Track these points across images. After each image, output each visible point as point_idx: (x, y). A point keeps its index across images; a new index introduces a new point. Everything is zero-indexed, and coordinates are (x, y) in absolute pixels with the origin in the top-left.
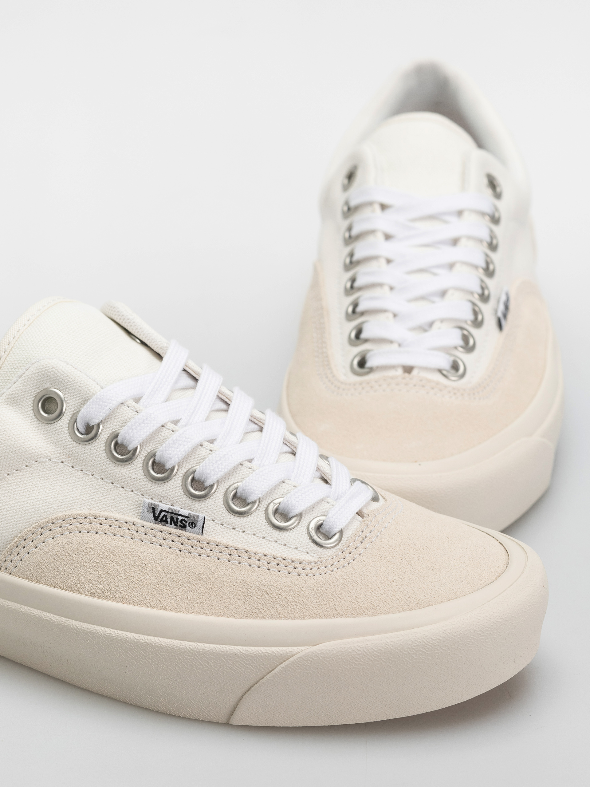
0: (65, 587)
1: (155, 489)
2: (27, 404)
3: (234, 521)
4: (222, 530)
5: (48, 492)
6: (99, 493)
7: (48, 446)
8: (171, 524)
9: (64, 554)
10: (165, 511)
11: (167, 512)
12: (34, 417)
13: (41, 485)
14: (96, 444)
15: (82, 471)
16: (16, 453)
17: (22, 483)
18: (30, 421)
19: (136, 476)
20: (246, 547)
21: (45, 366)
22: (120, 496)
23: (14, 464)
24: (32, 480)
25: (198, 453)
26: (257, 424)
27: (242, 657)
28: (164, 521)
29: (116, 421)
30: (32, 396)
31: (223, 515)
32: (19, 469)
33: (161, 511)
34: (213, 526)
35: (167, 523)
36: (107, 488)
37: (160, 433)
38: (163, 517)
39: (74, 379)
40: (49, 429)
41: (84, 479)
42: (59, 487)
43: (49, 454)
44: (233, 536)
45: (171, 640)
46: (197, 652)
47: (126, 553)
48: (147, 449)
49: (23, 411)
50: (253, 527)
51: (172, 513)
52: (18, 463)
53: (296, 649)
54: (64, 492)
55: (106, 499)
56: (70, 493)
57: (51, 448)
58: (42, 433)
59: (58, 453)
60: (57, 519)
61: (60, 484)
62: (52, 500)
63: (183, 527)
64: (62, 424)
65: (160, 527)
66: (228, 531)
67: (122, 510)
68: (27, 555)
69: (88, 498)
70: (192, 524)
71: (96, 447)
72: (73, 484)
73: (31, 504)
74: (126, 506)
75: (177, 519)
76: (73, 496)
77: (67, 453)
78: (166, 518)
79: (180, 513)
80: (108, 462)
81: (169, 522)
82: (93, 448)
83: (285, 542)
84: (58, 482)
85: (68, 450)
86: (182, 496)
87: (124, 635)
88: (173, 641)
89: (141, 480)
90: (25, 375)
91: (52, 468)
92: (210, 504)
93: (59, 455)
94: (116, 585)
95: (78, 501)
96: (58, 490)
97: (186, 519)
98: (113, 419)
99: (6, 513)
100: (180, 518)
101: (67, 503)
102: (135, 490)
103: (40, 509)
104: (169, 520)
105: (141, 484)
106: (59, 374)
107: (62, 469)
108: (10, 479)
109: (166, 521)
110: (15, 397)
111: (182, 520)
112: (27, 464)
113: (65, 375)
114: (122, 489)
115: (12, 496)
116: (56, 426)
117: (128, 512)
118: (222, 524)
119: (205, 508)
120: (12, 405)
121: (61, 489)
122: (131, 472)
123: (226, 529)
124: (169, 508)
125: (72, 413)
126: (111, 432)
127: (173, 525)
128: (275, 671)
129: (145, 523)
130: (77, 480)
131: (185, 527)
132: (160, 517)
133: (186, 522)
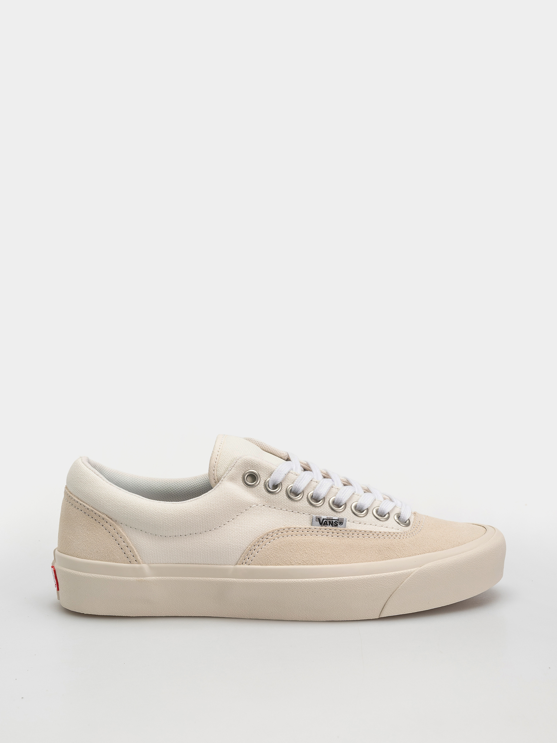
0: (283, 564)
1: (316, 510)
2: (239, 480)
3: (360, 519)
4: (354, 525)
5: (260, 521)
6: (287, 517)
7: (255, 498)
8: (329, 525)
9: (278, 548)
10: (325, 519)
11: (327, 519)
12: (244, 486)
13: (255, 518)
14: (281, 493)
15: (275, 508)
16: (240, 504)
17: (245, 518)
18: (242, 488)
19: (305, 505)
20: (370, 530)
21: (246, 459)
22: (298, 517)
23: (240, 510)
24: (250, 516)
25: (332, 491)
27: (387, 578)
28: (325, 524)
29: (288, 480)
30: (240, 476)
31: (353, 518)
32: (242, 512)
33: (323, 519)
34: (350, 524)
35: (327, 525)
36: (290, 514)
37: (311, 484)
38: (325, 522)
39: (262, 463)
40: (253, 490)
41: (277, 512)
42: (265, 518)
43: (256, 502)
44: (362, 526)
46: (364, 580)
47: (311, 542)
48: (307, 492)
49: (238, 483)
50: (369, 521)
51: (329, 519)
52: (242, 509)
53: (412, 570)
54: (269, 519)
55: (291, 520)
56: (272, 520)
57: (256, 499)
58: (250, 492)
59: (261, 501)
60: (270, 532)
61: (265, 516)
62: (263, 524)
63: (336, 525)
64: (260, 486)
65: (324, 527)
66: (358, 525)
67: (301, 524)
68: (257, 553)
69: (282, 521)
70: (340, 523)
71: (281, 495)
72: (272, 515)
73: (253, 528)
74: (303, 521)
75: (333, 522)
76: (274, 521)
77: (266, 500)
78: (327, 523)
79: (334, 519)
80: (289, 501)
81: (328, 525)
82: (279, 496)
83: (386, 526)
84: (264, 515)
85: (266, 498)
86: (331, 512)
87: (322, 579)
89: (308, 507)
90: (236, 465)
91: (259, 509)
92: (345, 513)
93: (261, 502)
94: (311, 557)
95: (277, 523)
96: (265, 519)
97: (337, 521)
98: (286, 480)
99: (241, 535)
100: (334, 521)
101: (272, 524)
102: (305, 513)
103: (259, 529)
104: (328, 523)
105: (308, 509)
106: (254, 462)
107: (264, 509)
108: (239, 517)
110: (233, 477)
111: (335, 522)
112: (246, 509)
113: (257, 462)
114: (298, 514)
115: (242, 526)
116: (257, 488)
117: (304, 524)
118: (354, 522)
119: (344, 516)
120: (231, 481)
121: (267, 518)
122: (302, 504)
123: (356, 524)
124: (327, 517)
125: (264, 480)
126: (287, 486)
127: (331, 525)
128: (405, 581)
129: (316, 527)
130: (274, 513)
131: (337, 525)
132: (323, 522)
133: (338, 522)
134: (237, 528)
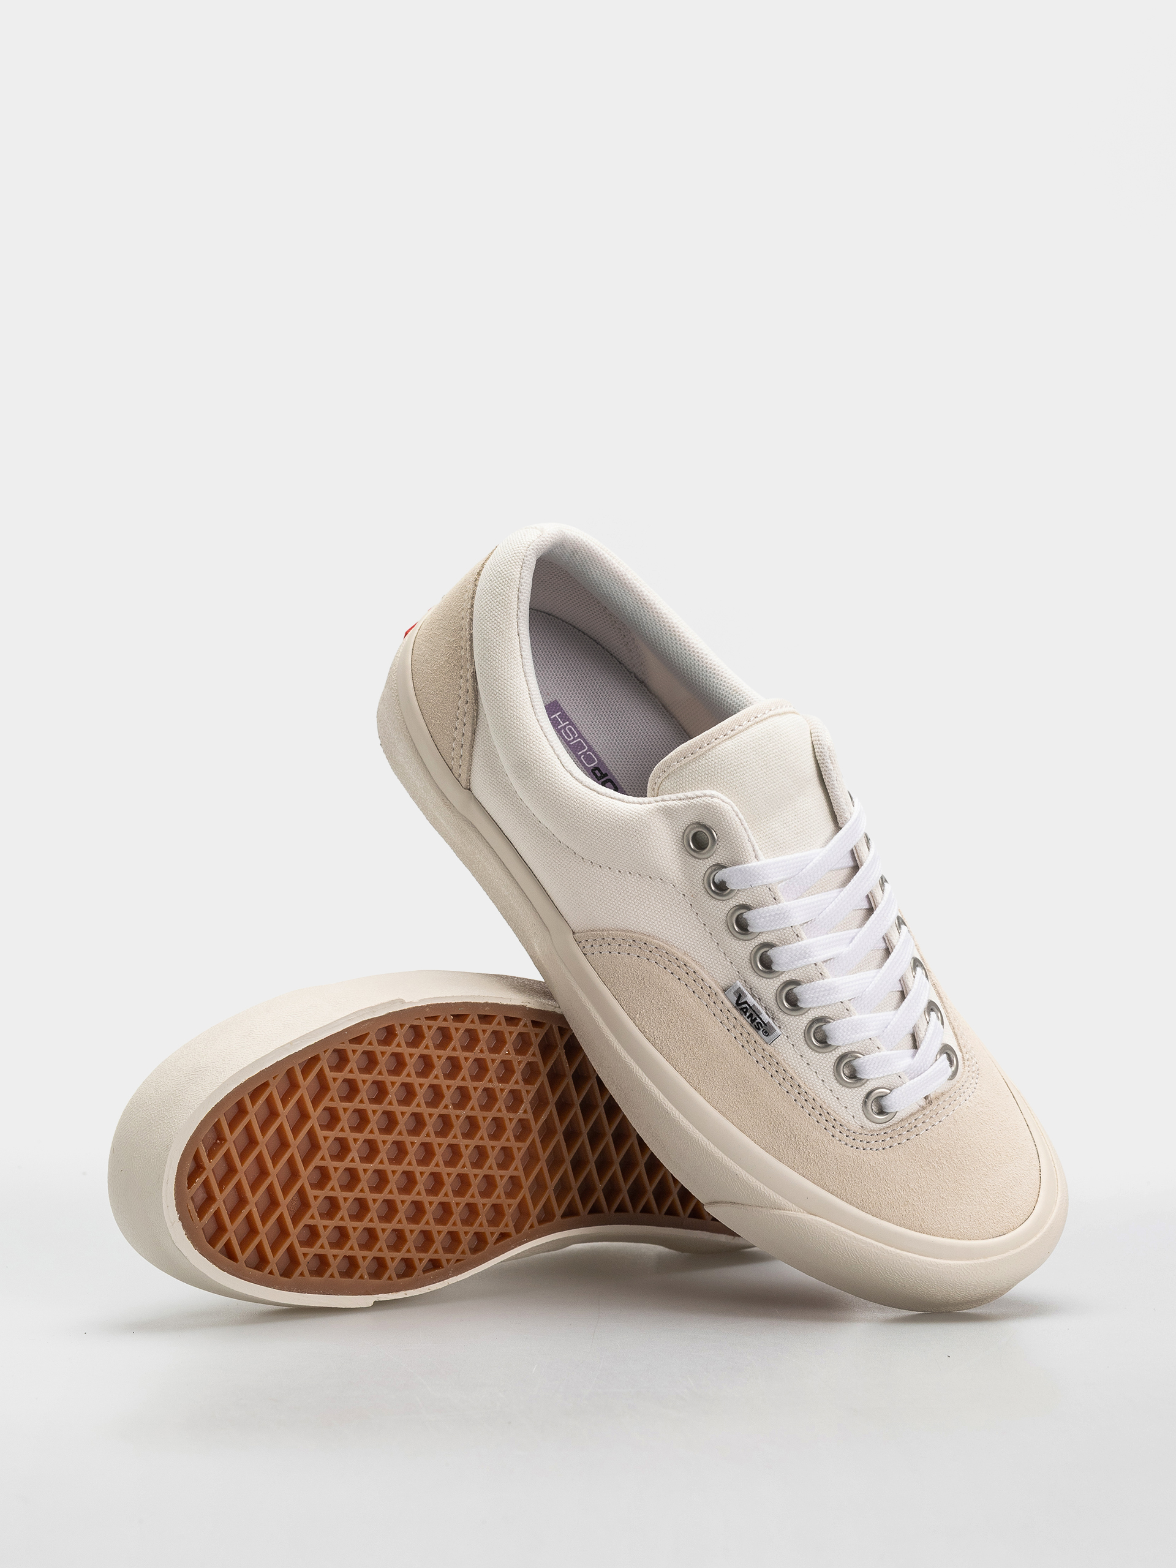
1: (751, 977)
2: (681, 825)
3: (805, 1051)
4: (790, 1051)
5: (657, 912)
7: (679, 873)
8: (748, 1018)
9: (640, 978)
10: (749, 1005)
11: (751, 1007)
12: (680, 840)
14: (722, 903)
15: (697, 915)
16: (647, 860)
17: (638, 889)
18: (675, 841)
19: (742, 954)
20: (802, 1080)
22: (718, 960)
23: (639, 870)
24: (648, 893)
25: (808, 970)
26: (886, 943)
28: (744, 1011)
29: (751, 896)
30: (689, 821)
31: (798, 1039)
32: (642, 875)
33: (746, 1002)
34: (783, 1044)
35: (744, 1015)
36: (711, 945)
37: (784, 932)
38: (745, 1008)
40: (688, 860)
41: (695, 923)
43: (676, 881)
44: (797, 1062)
45: (689, 1124)
47: (694, 1017)
48: (764, 939)
49: (672, 827)
50: (818, 1066)
51: (754, 1011)
52: (644, 870)
53: (789, 1205)
56: (676, 927)
57: (680, 877)
58: (679, 859)
59: (684, 886)
60: (651, 942)
61: (672, 913)
62: (656, 922)
63: (756, 1028)
64: (702, 864)
65: (736, 1013)
66: (795, 1056)
67: (713, 976)
68: (608, 953)
70: (766, 1032)
71: (720, 905)
72: (683, 921)
73: (636, 913)
74: (719, 972)
75: (756, 1018)
76: (677, 931)
77: (692, 892)
78: (747, 1011)
79: (761, 1016)
80: (724, 926)
81: (746, 1016)
82: (717, 904)
83: (839, 1097)
84: (671, 909)
85: (695, 890)
86: (772, 1002)
88: (691, 1126)
89: (744, 961)
90: (692, 801)
91: (672, 895)
92: (793, 1022)
94: (670, 1039)
95: (678, 938)
97: (763, 1025)
98: (748, 894)
99: (609, 904)
100: (759, 1020)
102: (734, 965)
103: (642, 923)
104: (748, 1014)
105: (742, 963)
107: (680, 901)
108: (630, 878)
109: (745, 1013)
110: (673, 812)
111: (760, 1023)
112: (652, 877)
114: (723, 956)
115: (623, 894)
116: (696, 862)
117: (718, 978)
118: (792, 1047)
119: (786, 1023)
120: (666, 817)
122: (739, 947)
123: (794, 1052)
124: (754, 1005)
125: (716, 862)
126: (741, 902)
127: (749, 1020)
129: (726, 1001)
130: (688, 919)
131: (759, 1029)
132: (741, 1005)
133: (762, 1027)
134: (614, 890)
